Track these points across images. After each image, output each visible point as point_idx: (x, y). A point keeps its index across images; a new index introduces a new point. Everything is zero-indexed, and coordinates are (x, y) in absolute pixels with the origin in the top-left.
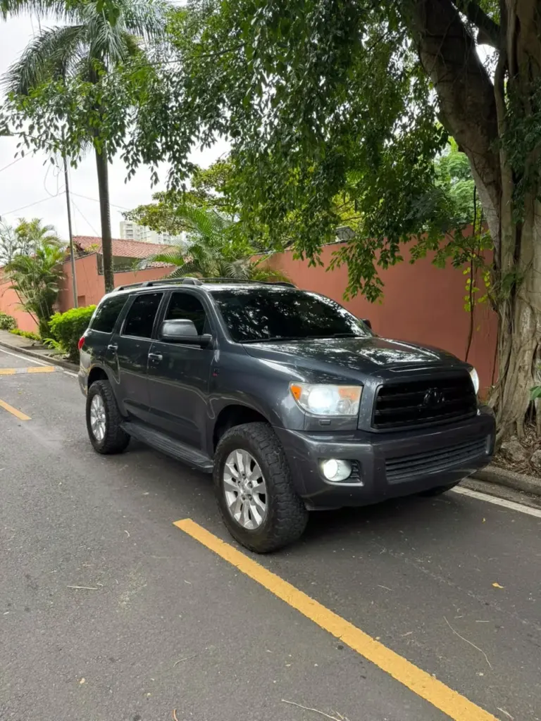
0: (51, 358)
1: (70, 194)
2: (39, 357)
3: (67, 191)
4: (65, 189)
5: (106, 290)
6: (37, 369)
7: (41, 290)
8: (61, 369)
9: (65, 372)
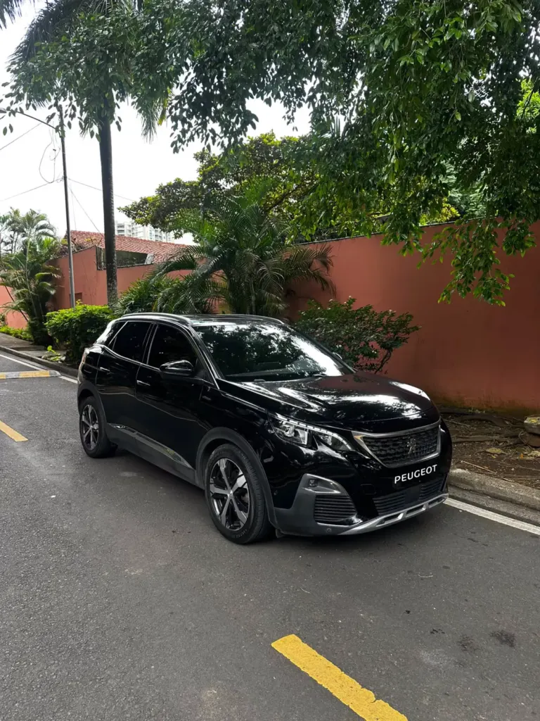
0: (45, 361)
1: (68, 180)
2: (32, 359)
3: (65, 178)
4: (62, 175)
5: (109, 286)
6: (30, 374)
7: (33, 286)
8: (58, 373)
9: (63, 378)
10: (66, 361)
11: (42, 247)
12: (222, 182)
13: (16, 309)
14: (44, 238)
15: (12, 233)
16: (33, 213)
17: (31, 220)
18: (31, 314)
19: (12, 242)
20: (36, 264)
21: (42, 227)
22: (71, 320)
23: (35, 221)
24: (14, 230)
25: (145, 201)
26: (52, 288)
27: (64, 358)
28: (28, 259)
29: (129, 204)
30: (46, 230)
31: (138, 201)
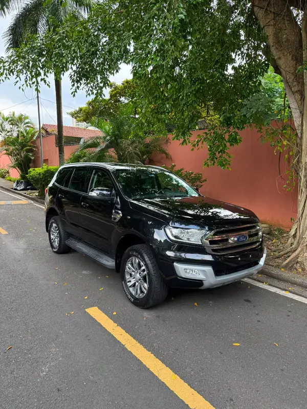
0: (27, 195)
3: (38, 97)
5: (60, 156)
6: (18, 202)
7: (22, 155)
8: (32, 202)
9: (35, 204)
10: (39, 195)
11: (27, 133)
12: (122, 99)
13: (14, 167)
14: (28, 128)
15: (11, 126)
16: (22, 115)
17: (21, 119)
18: (21, 170)
19: (11, 131)
20: (24, 143)
21: (27, 123)
22: (40, 174)
23: (23, 120)
24: (12, 124)
25: (81, 110)
26: (33, 156)
27: (37, 194)
28: (20, 140)
29: (73, 110)
30: (29, 125)
31: (78, 109)
